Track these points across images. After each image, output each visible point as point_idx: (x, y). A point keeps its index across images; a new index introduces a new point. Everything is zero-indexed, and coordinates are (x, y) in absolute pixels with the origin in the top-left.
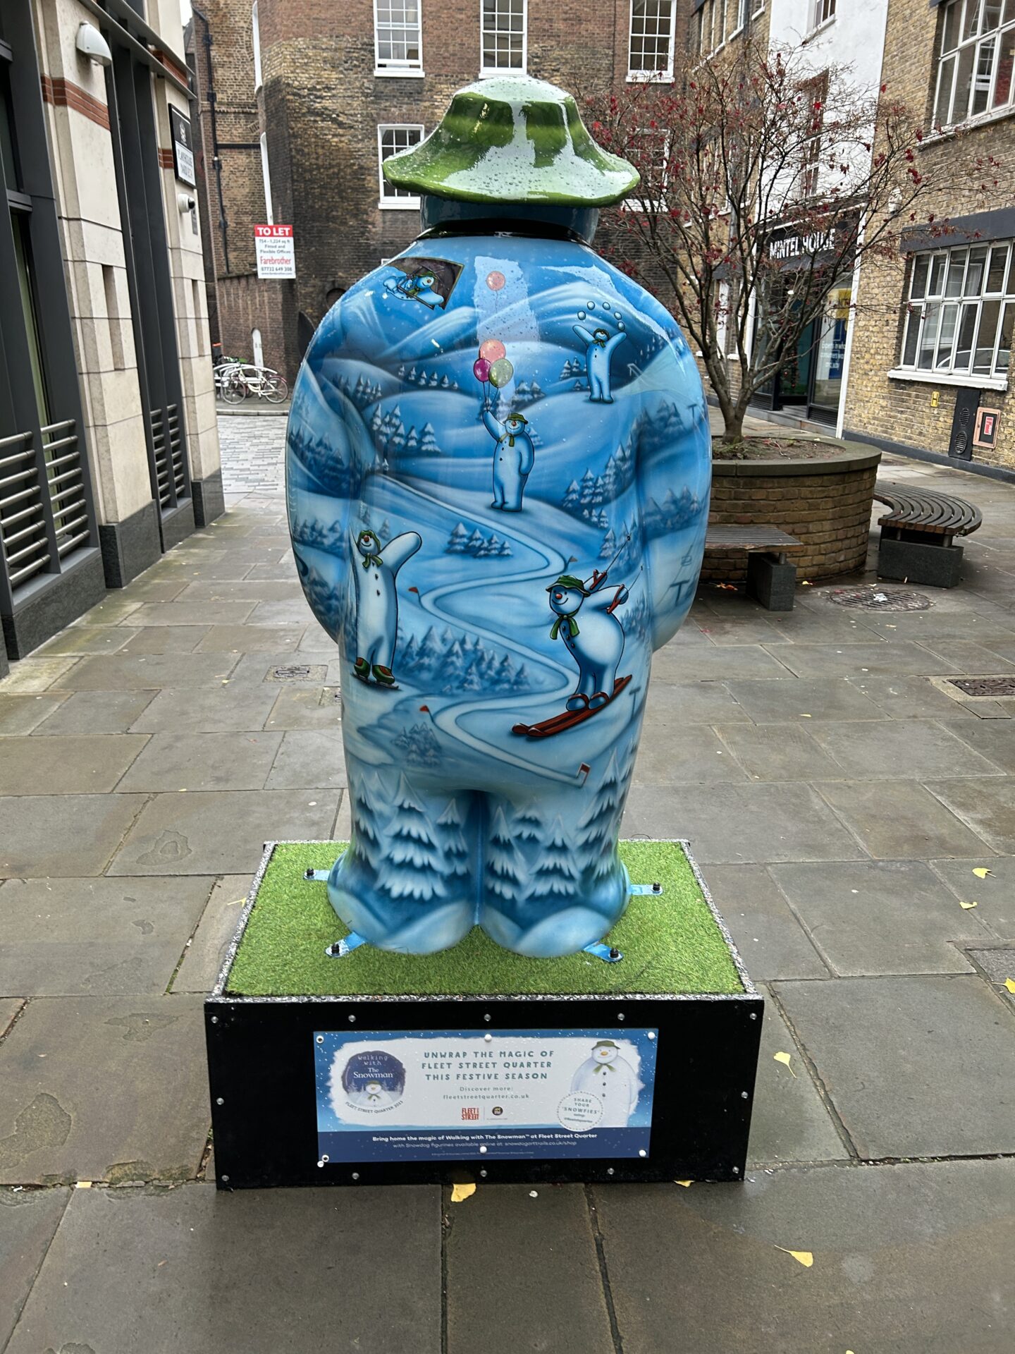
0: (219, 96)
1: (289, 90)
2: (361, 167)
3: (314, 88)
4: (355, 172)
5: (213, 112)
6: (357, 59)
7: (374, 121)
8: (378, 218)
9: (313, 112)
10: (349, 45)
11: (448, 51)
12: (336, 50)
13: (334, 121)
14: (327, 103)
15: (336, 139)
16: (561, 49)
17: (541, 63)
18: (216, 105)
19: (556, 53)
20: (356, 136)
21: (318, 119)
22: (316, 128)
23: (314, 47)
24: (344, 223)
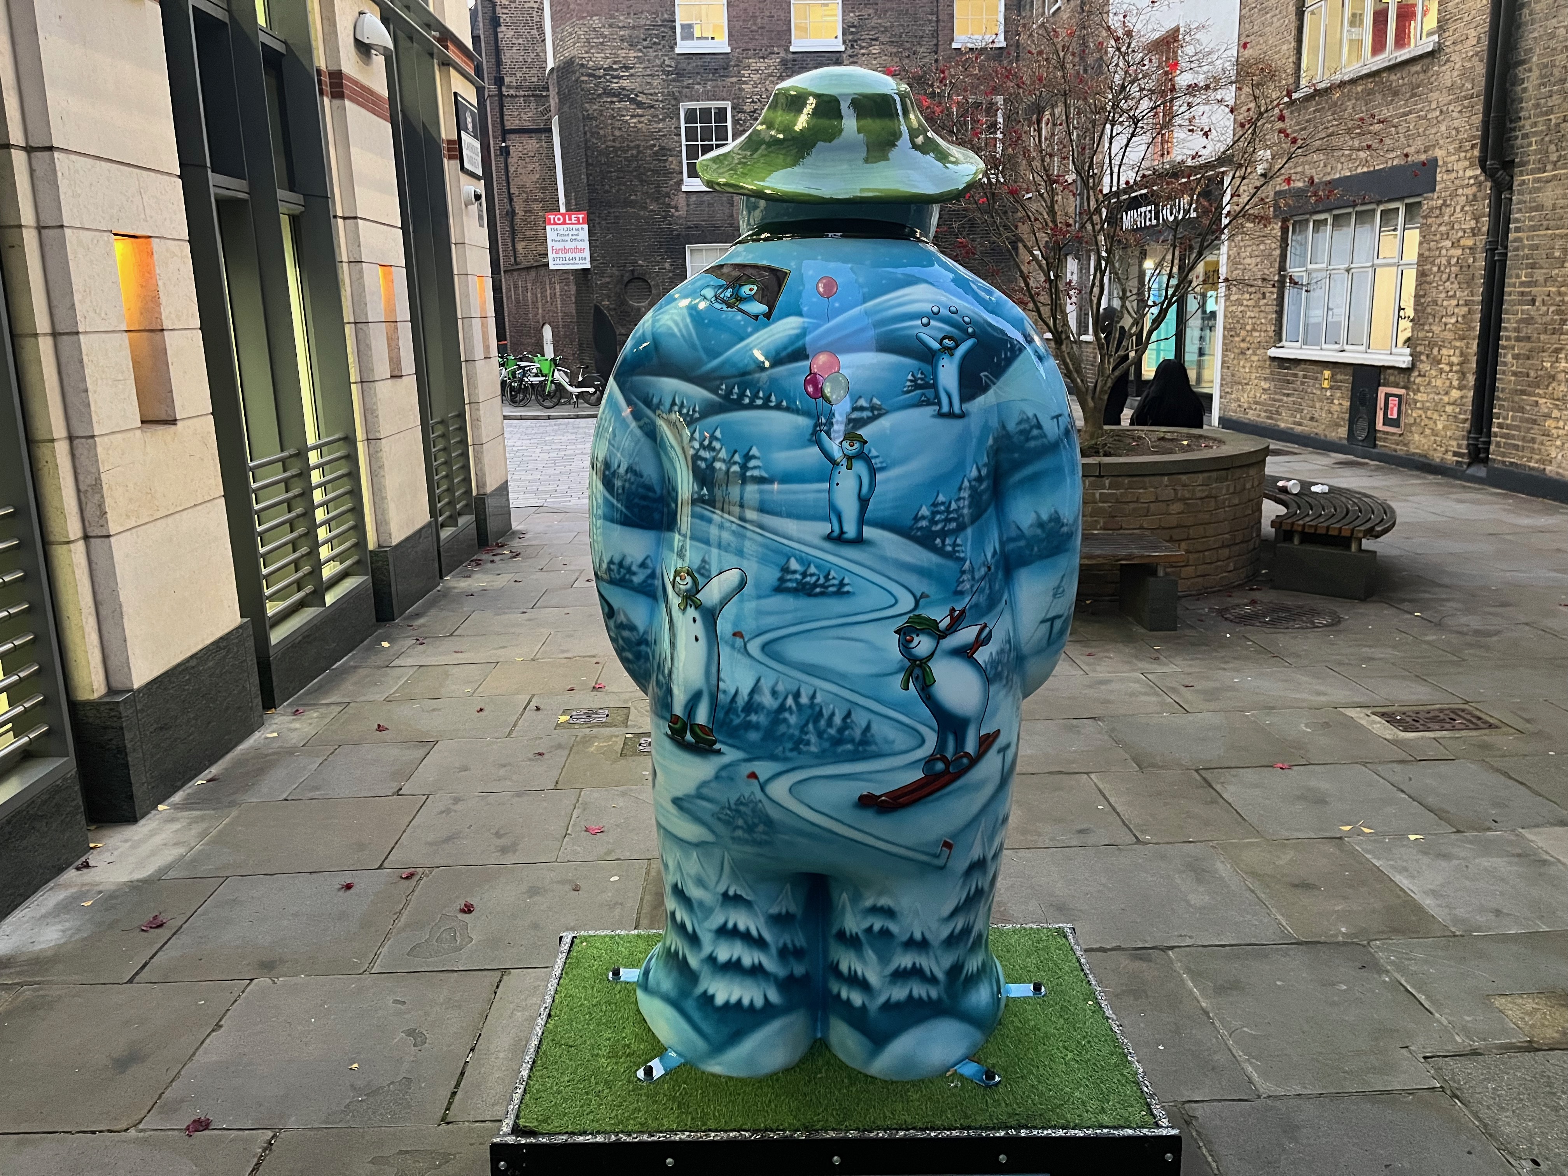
0: (507, 80)
1: (584, 70)
2: (662, 148)
3: (611, 68)
4: (656, 153)
5: (501, 95)
6: (657, 36)
7: (675, 99)
8: (681, 201)
9: (609, 93)
10: (648, 22)
11: (755, 24)
12: (634, 28)
13: (632, 101)
14: (625, 83)
15: (634, 120)
16: (880, 17)
17: (857, 33)
18: (504, 89)
19: (874, 21)
20: (657, 116)
21: (615, 99)
22: (613, 109)
23: (610, 26)
24: (645, 208)
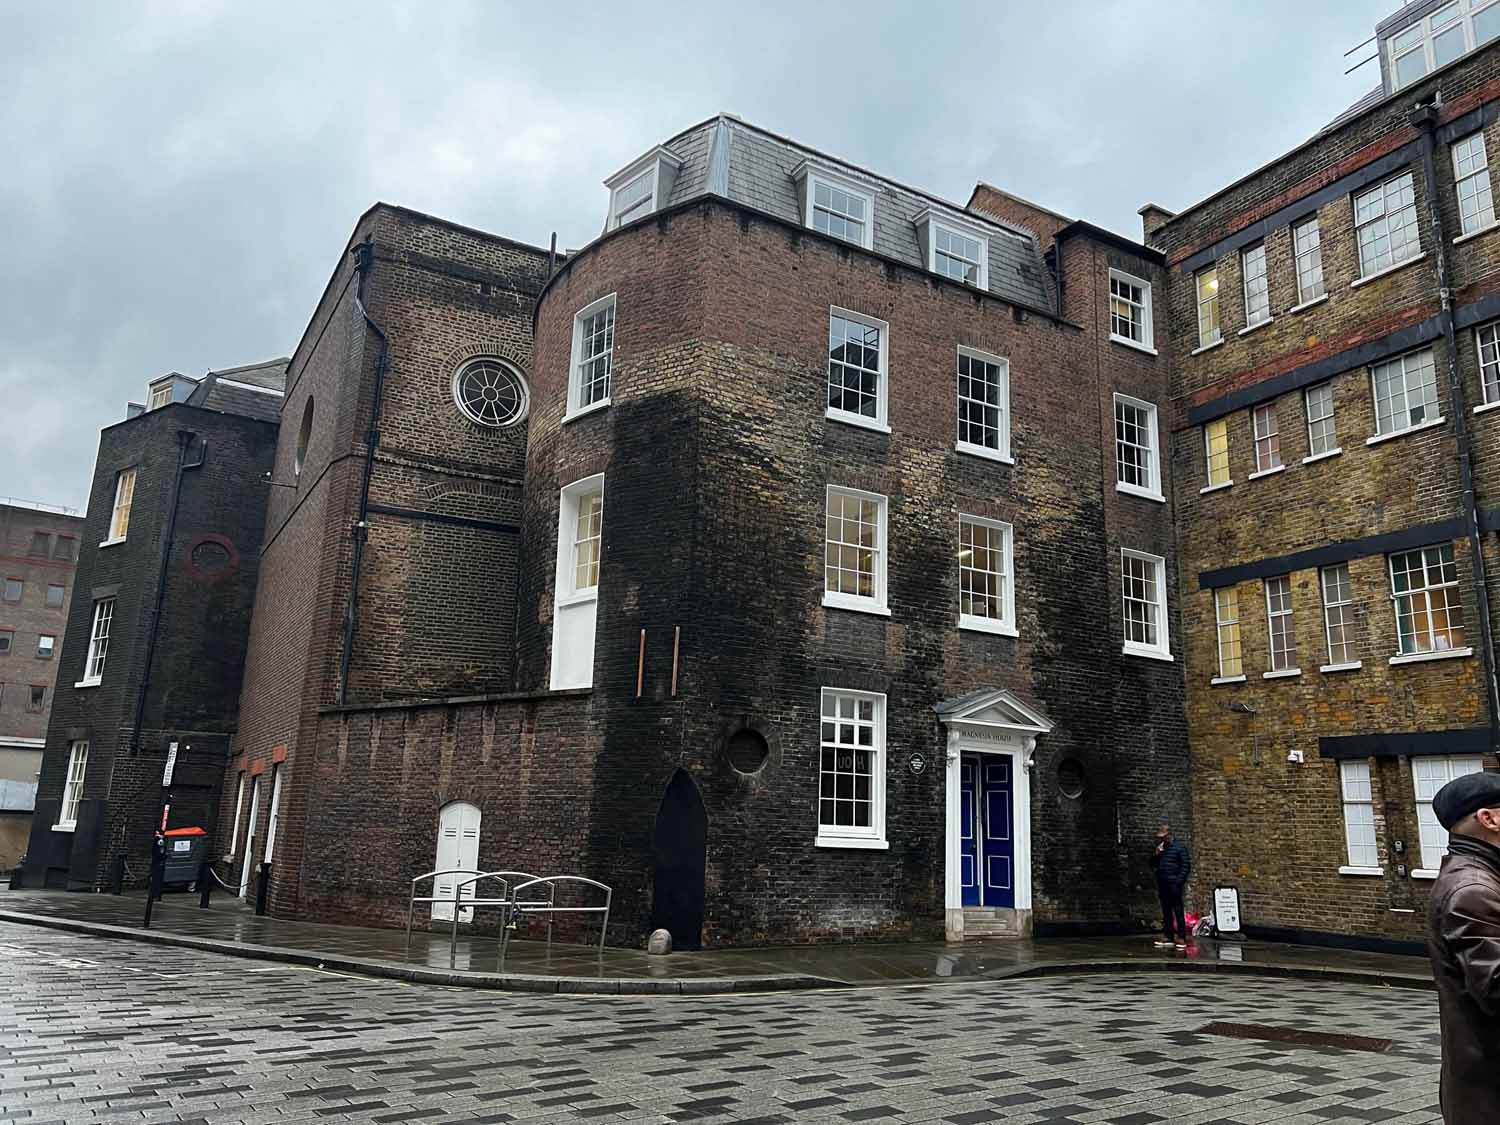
0: (385, 439)
1: (704, 409)
2: (800, 540)
3: (741, 415)
4: (791, 545)
5: (370, 459)
6: (804, 390)
7: (821, 477)
8: (820, 617)
9: (738, 448)
10: (794, 370)
11: (919, 408)
12: (775, 371)
13: (767, 466)
14: (757, 440)
15: (766, 493)
16: (1047, 437)
17: (1025, 448)
18: (376, 451)
19: (1041, 440)
20: (795, 494)
21: (742, 459)
22: (739, 472)
23: (747, 361)
24: (771, 623)
